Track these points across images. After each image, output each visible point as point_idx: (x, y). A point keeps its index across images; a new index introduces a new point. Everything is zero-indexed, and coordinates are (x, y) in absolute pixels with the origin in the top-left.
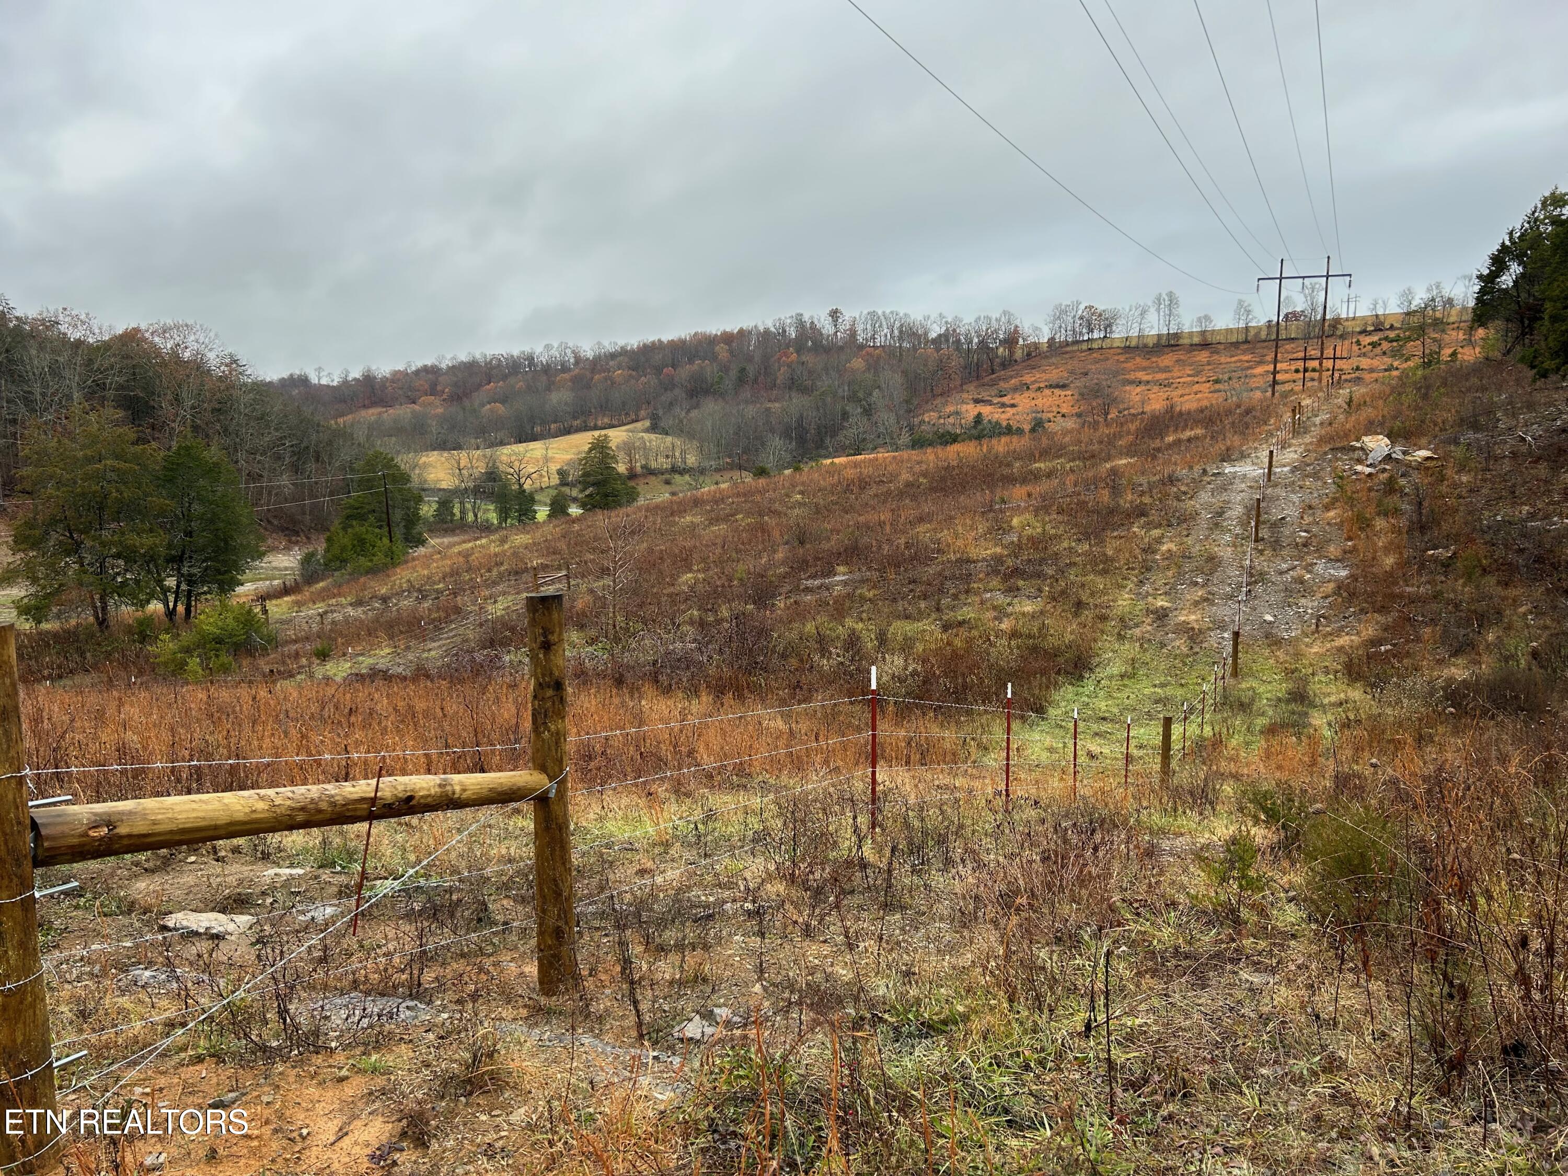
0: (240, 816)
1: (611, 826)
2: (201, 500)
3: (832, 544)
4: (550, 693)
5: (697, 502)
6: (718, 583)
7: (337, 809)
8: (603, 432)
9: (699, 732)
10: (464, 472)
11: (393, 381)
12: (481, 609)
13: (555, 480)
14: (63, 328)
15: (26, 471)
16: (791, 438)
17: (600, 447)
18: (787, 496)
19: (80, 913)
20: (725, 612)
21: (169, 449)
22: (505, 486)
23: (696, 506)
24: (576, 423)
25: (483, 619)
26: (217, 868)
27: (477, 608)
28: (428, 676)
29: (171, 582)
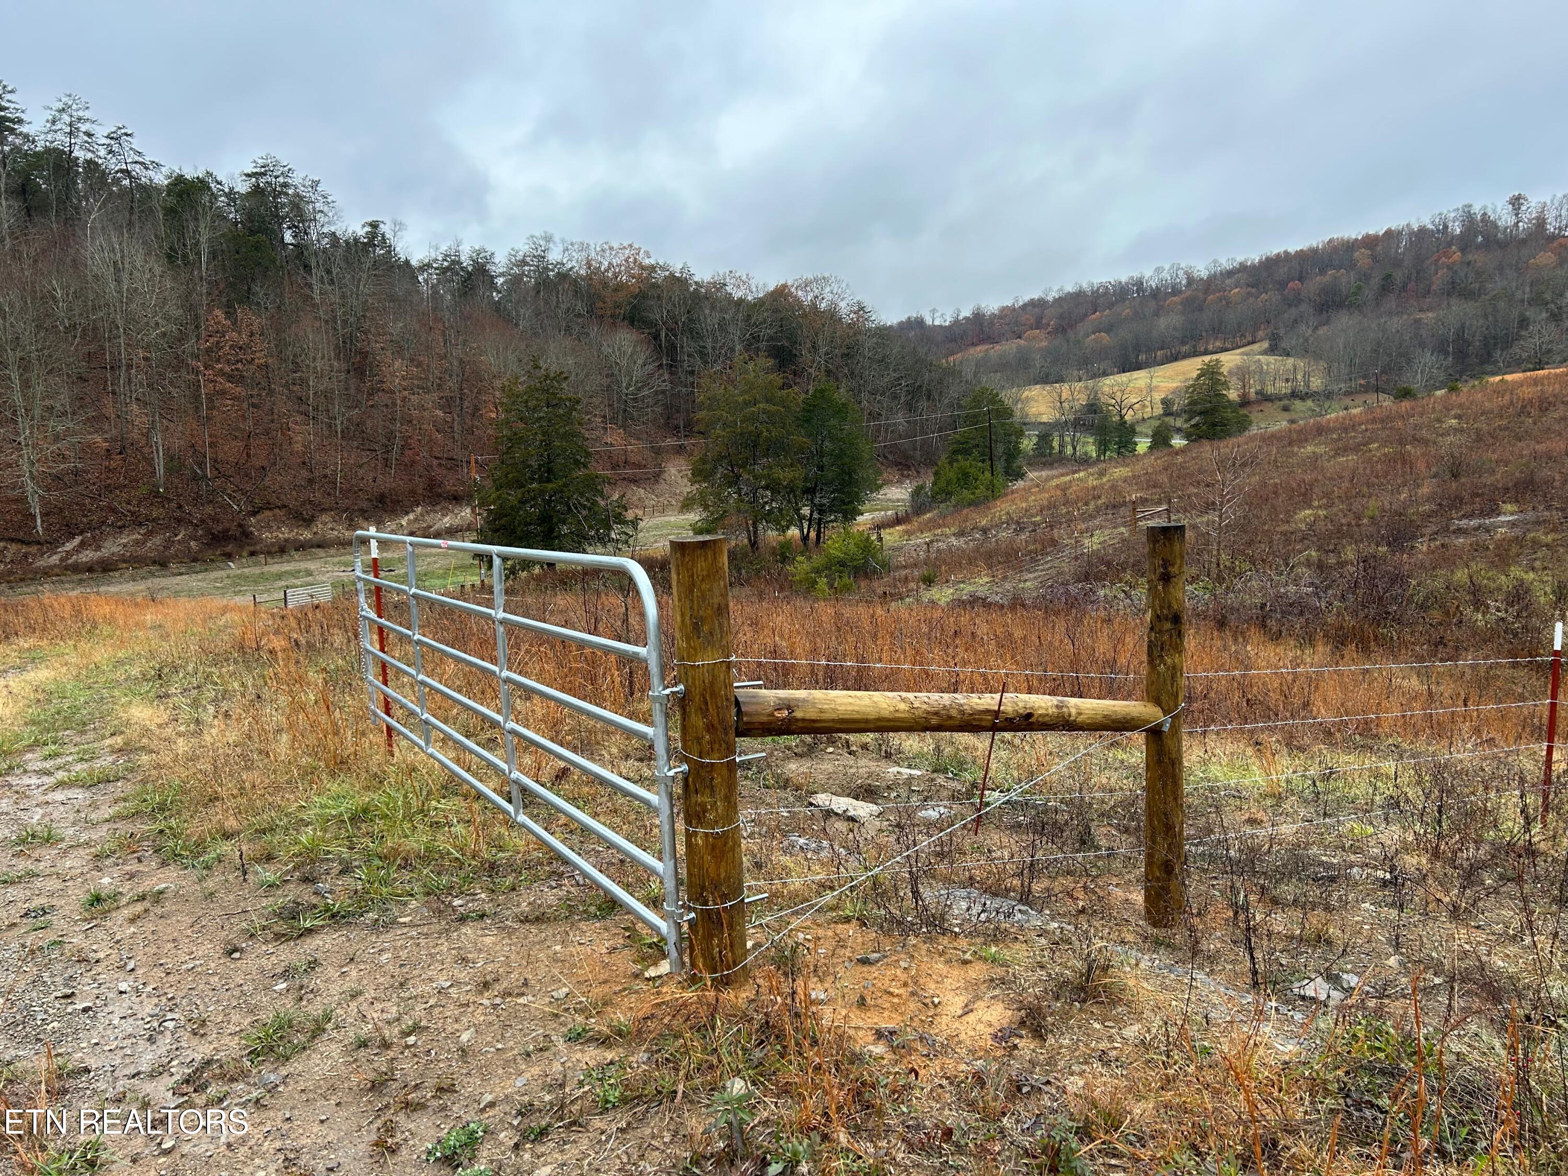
0: (886, 714)
1: (1215, 770)
2: (832, 438)
3: (1499, 477)
4: (1168, 626)
5: (1320, 430)
6: (1343, 521)
7: (965, 717)
8: (1215, 357)
9: (1314, 682)
10: (1065, 405)
11: (1000, 317)
12: (1077, 542)
13: (1159, 410)
14: (729, 289)
15: (701, 414)
16: (1447, 354)
17: (1211, 373)
18: (1439, 420)
19: (748, 782)
20: (1350, 553)
21: (807, 392)
22: (1106, 418)
23: (1320, 435)
24: (1184, 349)
25: (1079, 552)
26: (851, 760)
27: (1073, 541)
28: (1023, 606)
29: (806, 511)
